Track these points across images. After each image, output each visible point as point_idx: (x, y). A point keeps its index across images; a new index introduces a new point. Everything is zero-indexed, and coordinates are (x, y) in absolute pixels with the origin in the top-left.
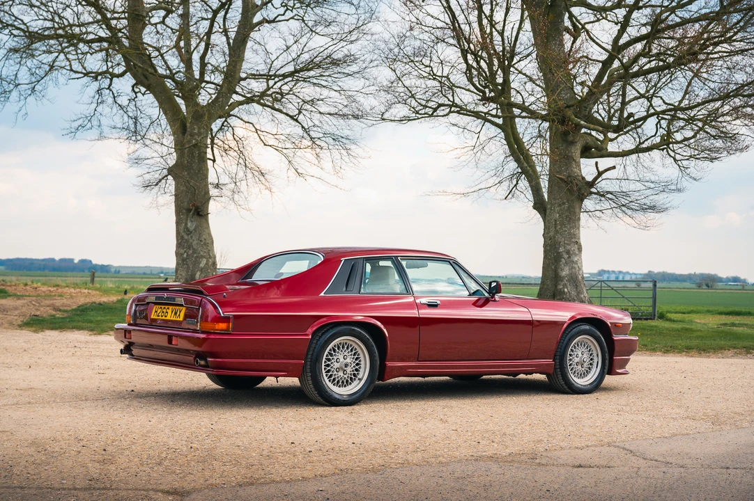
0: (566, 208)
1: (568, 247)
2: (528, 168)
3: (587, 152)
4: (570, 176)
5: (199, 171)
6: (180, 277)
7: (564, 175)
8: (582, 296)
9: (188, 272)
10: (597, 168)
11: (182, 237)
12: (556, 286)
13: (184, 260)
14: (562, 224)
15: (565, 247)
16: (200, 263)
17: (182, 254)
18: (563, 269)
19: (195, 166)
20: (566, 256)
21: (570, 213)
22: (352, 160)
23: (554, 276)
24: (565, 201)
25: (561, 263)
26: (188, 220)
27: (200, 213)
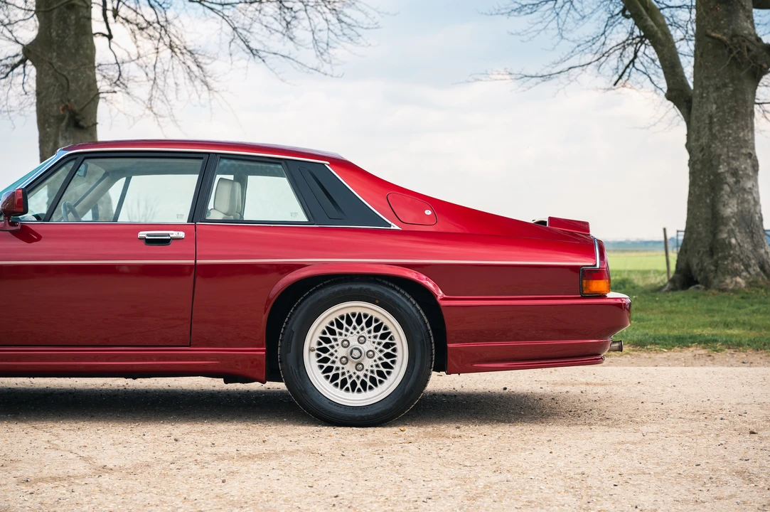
0: (729, 94)
1: (735, 164)
2: (656, 28)
4: (735, 35)
5: (77, 50)
7: (725, 34)
8: (762, 251)
12: (714, 233)
14: (723, 123)
15: (728, 164)
18: (727, 204)
19: (70, 42)
20: (731, 180)
21: (736, 102)
22: (347, 31)
23: (710, 217)
24: (727, 81)
25: (723, 192)
26: (58, 136)
27: (81, 123)
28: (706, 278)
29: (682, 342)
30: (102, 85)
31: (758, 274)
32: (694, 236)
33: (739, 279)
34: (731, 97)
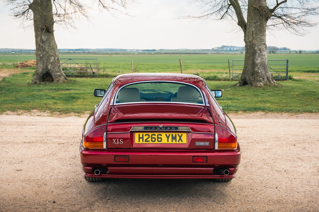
1: (260, 47)
2: (235, 2)
4: (261, 6)
5: (47, 6)
6: (39, 67)
7: (257, 6)
8: (268, 74)
9: (44, 65)
10: (277, 2)
11: (39, 45)
12: (254, 69)
13: (41, 58)
14: (256, 34)
15: (258, 47)
16: (51, 59)
17: (40, 55)
18: (258, 59)
19: (45, 4)
20: (259, 52)
21: (261, 27)
23: (252, 63)
24: (258, 21)
25: (256, 56)
26: (42, 35)
27: (49, 31)
28: (251, 82)
29: (256, 109)
31: (267, 81)
32: (247, 69)
33: (261, 83)
34: (259, 26)
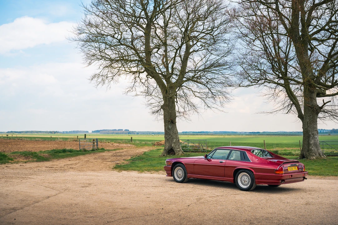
1: (313, 132)
2: (296, 102)
3: (319, 95)
4: (312, 105)
5: (172, 107)
6: (166, 146)
7: (310, 105)
8: (319, 151)
9: (169, 144)
10: (324, 102)
11: (167, 131)
12: (309, 147)
13: (167, 139)
14: (310, 123)
15: (311, 132)
16: (174, 140)
17: (167, 137)
18: (311, 141)
19: (171, 105)
20: (312, 136)
22: (227, 100)
23: (308, 143)
24: (311, 115)
25: (310, 138)
26: (169, 125)
27: (173, 122)
28: (307, 156)
30: (177, 114)
31: (318, 156)
33: (314, 157)
34: (312, 118)
